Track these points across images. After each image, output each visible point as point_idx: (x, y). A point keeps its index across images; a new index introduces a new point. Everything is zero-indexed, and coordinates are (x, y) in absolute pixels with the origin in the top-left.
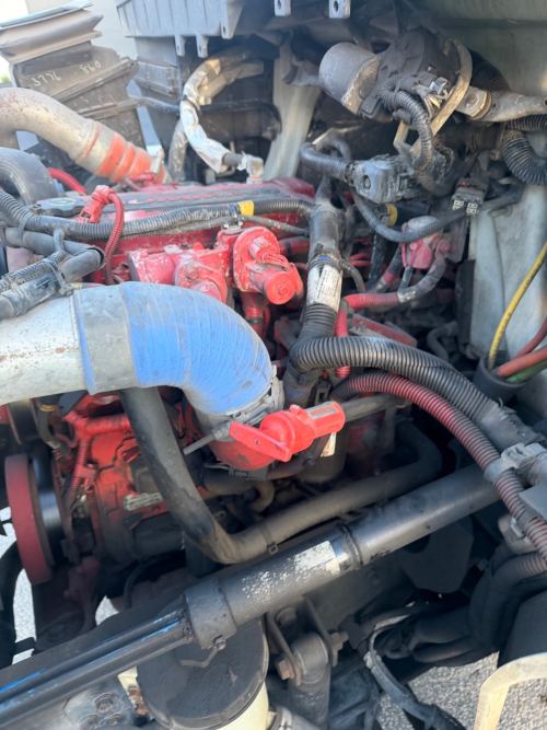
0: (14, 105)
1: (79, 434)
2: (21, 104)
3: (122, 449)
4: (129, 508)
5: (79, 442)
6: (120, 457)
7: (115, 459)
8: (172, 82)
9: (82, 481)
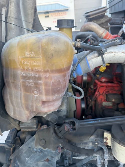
0: (90, 25)
1: (98, 86)
2: (91, 25)
3: (105, 91)
4: (103, 105)
5: (98, 87)
6: (104, 93)
7: (103, 93)
8: (121, 21)
9: (97, 95)
